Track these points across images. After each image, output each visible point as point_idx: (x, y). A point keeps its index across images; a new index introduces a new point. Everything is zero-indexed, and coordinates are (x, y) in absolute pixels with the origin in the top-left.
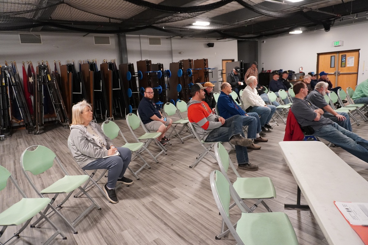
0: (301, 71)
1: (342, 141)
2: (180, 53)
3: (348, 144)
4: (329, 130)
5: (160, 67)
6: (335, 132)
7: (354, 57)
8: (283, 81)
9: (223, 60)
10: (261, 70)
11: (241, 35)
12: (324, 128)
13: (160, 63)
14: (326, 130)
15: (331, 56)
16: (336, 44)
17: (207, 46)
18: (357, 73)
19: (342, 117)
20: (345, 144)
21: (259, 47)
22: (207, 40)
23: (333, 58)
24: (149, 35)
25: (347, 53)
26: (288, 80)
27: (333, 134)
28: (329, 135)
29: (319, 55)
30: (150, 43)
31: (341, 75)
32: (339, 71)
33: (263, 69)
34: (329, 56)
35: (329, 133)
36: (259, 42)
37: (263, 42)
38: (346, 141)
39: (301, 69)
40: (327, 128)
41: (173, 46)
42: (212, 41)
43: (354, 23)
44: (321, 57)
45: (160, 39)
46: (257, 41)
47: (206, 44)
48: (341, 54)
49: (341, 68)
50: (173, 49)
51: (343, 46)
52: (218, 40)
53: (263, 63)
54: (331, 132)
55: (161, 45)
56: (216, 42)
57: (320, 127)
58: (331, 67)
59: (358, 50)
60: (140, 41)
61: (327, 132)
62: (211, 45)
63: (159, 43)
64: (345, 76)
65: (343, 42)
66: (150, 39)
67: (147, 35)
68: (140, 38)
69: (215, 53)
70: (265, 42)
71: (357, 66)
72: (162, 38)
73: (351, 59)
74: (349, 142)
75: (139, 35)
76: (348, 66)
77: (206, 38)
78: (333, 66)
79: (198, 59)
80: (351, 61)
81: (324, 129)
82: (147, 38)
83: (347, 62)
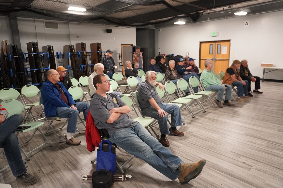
0: (187, 56)
1: (137, 150)
2: (78, 37)
3: (143, 154)
4: (123, 136)
5: (51, 49)
6: (129, 138)
7: (227, 46)
8: (161, 65)
9: (122, 45)
10: (158, 53)
11: (133, 23)
12: (118, 132)
13: (50, 46)
14: (119, 136)
15: (210, 45)
16: (214, 35)
17: (106, 32)
18: (229, 60)
19: (163, 113)
20: (140, 153)
21: (156, 35)
22: (106, 27)
23: (211, 46)
24: (44, 19)
25: (222, 42)
26: (165, 64)
27: (128, 140)
28: (123, 142)
29: (201, 43)
30: (47, 27)
31: (217, 61)
32: (216, 57)
33: (160, 53)
34: (209, 44)
35: (122, 139)
36: (156, 30)
37: (160, 30)
38: (141, 150)
39: (187, 54)
40: (121, 133)
41: (70, 30)
42: (110, 27)
43: (226, 17)
44: (202, 44)
45: (57, 23)
46: (155, 29)
47: (104, 30)
48: (217, 43)
49: (218, 55)
50: (70, 33)
51: (218, 36)
52: (116, 26)
53: (160, 48)
54: (124, 138)
55: (59, 29)
56: (115, 28)
57: (114, 132)
58: (210, 54)
59: (229, 41)
60: (35, 23)
61: (120, 138)
62: (109, 31)
63: (57, 27)
64: (220, 62)
65: (218, 33)
66: (46, 23)
67: (43, 19)
68: (34, 21)
69: (114, 38)
70: (161, 30)
71: (229, 54)
72: (59, 23)
73: (225, 48)
74: (145, 152)
75: (34, 18)
76: (222, 53)
77: (104, 24)
78: (211, 53)
79: (94, 43)
80: (224, 49)
81: (118, 134)
82: (43, 22)
83: (222, 50)
